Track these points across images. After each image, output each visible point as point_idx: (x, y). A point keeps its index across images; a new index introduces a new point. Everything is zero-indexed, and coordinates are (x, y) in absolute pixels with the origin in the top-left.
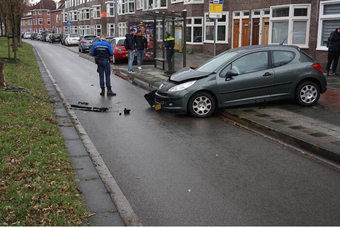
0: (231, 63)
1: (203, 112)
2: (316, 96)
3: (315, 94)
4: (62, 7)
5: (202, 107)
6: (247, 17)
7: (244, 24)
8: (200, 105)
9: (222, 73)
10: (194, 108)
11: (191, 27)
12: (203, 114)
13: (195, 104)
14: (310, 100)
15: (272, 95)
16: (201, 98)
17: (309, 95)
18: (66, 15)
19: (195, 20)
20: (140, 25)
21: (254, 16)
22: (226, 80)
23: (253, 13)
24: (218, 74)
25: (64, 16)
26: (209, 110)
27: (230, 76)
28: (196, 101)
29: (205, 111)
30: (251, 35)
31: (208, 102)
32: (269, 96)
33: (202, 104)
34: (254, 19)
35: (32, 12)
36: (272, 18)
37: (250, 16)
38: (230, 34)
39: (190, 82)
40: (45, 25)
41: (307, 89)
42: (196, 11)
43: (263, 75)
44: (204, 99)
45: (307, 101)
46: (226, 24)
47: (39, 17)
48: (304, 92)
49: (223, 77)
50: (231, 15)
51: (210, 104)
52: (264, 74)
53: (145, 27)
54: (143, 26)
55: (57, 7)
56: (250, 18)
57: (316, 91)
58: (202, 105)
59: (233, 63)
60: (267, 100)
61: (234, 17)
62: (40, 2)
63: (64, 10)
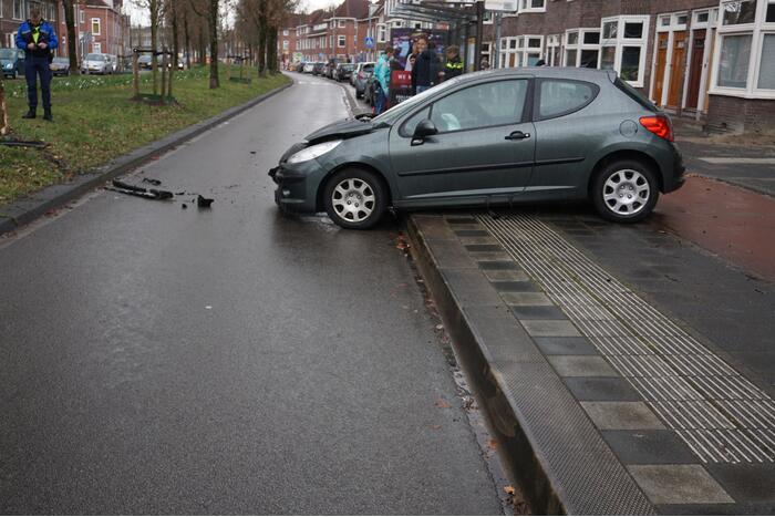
0: (431, 105)
1: (356, 216)
2: (646, 199)
3: (643, 194)
4: (379, 12)
5: (353, 204)
6: (683, 27)
7: (676, 42)
8: (350, 199)
9: (407, 126)
10: (334, 204)
11: (575, 51)
12: (357, 219)
13: (338, 196)
14: (630, 208)
15: (528, 189)
16: (351, 182)
17: (626, 195)
18: (383, 28)
19: (587, 35)
20: (416, 35)
21: (696, 24)
22: (412, 145)
23: (695, 18)
24: (395, 129)
25: (381, 30)
26: (368, 212)
27: (423, 134)
28: (339, 189)
29: (361, 214)
30: (688, 69)
31: (367, 192)
32: (520, 189)
33: (355, 196)
34: (696, 31)
35: (328, 23)
36: (721, 28)
37: (689, 26)
38: (649, 66)
39: (329, 144)
40: (349, 49)
41: (623, 179)
42: (589, 15)
43: (506, 138)
44: (358, 184)
45: (620, 210)
46: (642, 43)
47: (339, 32)
48: (614, 185)
49: (408, 136)
50: (653, 24)
51: (371, 198)
52: (508, 135)
53: (426, 40)
54: (422, 37)
55: (371, 14)
56: (688, 30)
57: (646, 186)
58: (354, 199)
59: (435, 105)
60: (515, 199)
61: (660, 28)
62: (344, 3)
63: (381, 19)
